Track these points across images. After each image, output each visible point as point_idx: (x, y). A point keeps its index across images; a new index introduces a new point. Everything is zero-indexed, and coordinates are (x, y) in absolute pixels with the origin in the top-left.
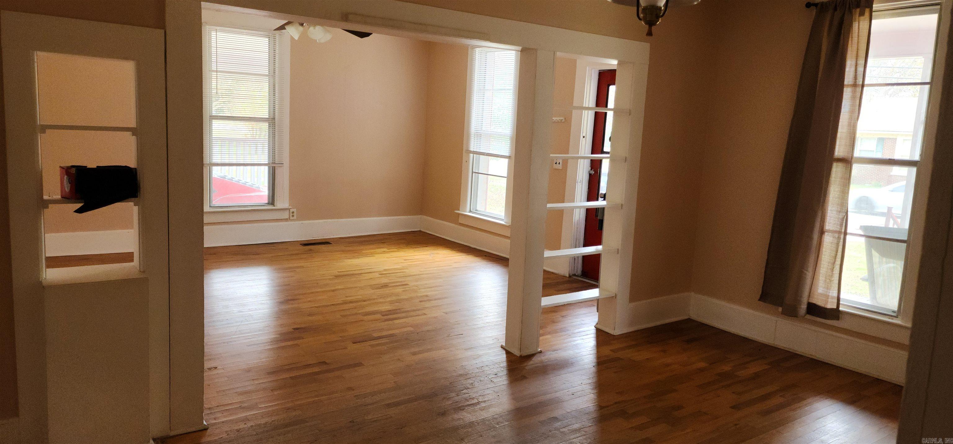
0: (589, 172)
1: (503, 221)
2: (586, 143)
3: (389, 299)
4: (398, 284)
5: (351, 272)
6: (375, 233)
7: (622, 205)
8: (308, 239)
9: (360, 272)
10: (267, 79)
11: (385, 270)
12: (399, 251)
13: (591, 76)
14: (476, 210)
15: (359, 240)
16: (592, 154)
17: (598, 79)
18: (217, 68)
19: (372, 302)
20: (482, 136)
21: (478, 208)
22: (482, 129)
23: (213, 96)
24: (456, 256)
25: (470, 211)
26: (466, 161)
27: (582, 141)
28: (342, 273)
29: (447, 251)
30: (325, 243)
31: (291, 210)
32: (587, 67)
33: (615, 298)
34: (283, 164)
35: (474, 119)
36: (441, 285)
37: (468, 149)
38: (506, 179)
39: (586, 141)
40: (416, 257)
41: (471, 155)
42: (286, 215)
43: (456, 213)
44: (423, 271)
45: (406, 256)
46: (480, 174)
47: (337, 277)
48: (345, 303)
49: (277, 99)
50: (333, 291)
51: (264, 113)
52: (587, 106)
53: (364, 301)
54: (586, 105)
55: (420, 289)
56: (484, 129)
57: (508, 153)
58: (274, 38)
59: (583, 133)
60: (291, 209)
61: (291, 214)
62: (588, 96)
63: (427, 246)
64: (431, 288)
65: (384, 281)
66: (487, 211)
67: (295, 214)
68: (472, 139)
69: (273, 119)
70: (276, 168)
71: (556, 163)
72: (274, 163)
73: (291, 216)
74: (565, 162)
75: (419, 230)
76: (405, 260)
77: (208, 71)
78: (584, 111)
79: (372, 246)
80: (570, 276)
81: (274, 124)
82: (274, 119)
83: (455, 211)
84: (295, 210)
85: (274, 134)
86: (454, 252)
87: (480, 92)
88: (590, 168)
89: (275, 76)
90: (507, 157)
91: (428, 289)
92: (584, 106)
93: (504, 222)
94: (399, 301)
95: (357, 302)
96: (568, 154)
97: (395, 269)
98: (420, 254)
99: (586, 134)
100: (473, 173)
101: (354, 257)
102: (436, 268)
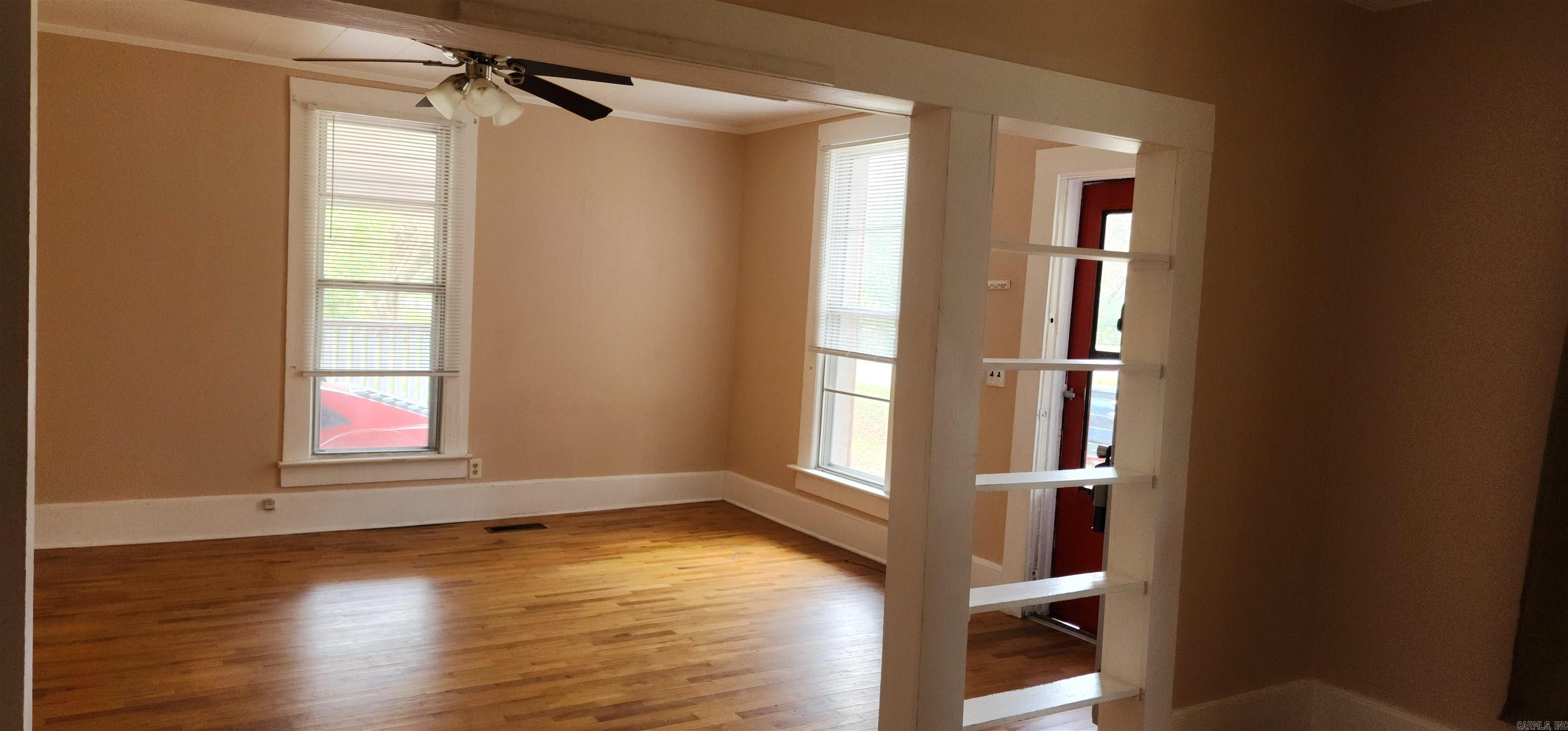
0: (1064, 394)
1: (883, 490)
2: (1056, 333)
3: (623, 673)
4: (651, 631)
5: (562, 598)
6: (635, 506)
7: (1154, 478)
8: (502, 518)
9: (578, 598)
10: (432, 210)
11: (635, 593)
12: (671, 547)
13: (1067, 193)
14: (830, 465)
15: (601, 519)
16: (1070, 356)
17: (1082, 200)
18: (333, 190)
19: (586, 679)
20: (842, 319)
21: (833, 461)
22: (841, 305)
23: (326, 242)
24: (784, 561)
25: (818, 467)
26: (811, 368)
27: (1048, 326)
28: (545, 601)
29: (769, 547)
30: (534, 525)
31: (473, 461)
32: (1059, 176)
33: (1140, 700)
34: (458, 372)
35: (825, 286)
36: (743, 634)
37: (815, 344)
38: (888, 404)
39: (1056, 328)
40: (704, 562)
41: (820, 356)
42: (461, 470)
43: (790, 469)
44: (713, 598)
45: (684, 559)
46: (837, 394)
47: (532, 609)
48: (527, 680)
49: (449, 248)
50: (510, 646)
51: (426, 275)
52: (1059, 245)
53: (568, 677)
54: (1057, 242)
55: (696, 645)
56: (845, 305)
57: (892, 353)
58: (447, 134)
59: (1049, 313)
60: (471, 458)
61: (472, 469)
62: (1060, 232)
63: (730, 536)
64: (722, 642)
65: (627, 621)
66: (851, 467)
67: (479, 469)
68: (822, 325)
69: (442, 286)
70: (445, 379)
71: (992, 375)
72: (441, 371)
73: (471, 472)
74: (1012, 374)
75: (719, 498)
76: (680, 568)
77: (317, 194)
78: (1052, 258)
79: (623, 535)
80: (1024, 617)
81: (443, 295)
82: (444, 286)
83: (788, 466)
84: (478, 461)
85: (443, 315)
86: (782, 550)
87: (838, 233)
88: (1066, 386)
89: (446, 205)
90: (888, 360)
91: (715, 644)
92: (1053, 245)
93: (885, 492)
94: (642, 678)
95: (552, 678)
96: (1018, 357)
97: (655, 591)
98: (714, 554)
99: (1057, 315)
100: (823, 392)
101: (579, 561)
102: (739, 591)
